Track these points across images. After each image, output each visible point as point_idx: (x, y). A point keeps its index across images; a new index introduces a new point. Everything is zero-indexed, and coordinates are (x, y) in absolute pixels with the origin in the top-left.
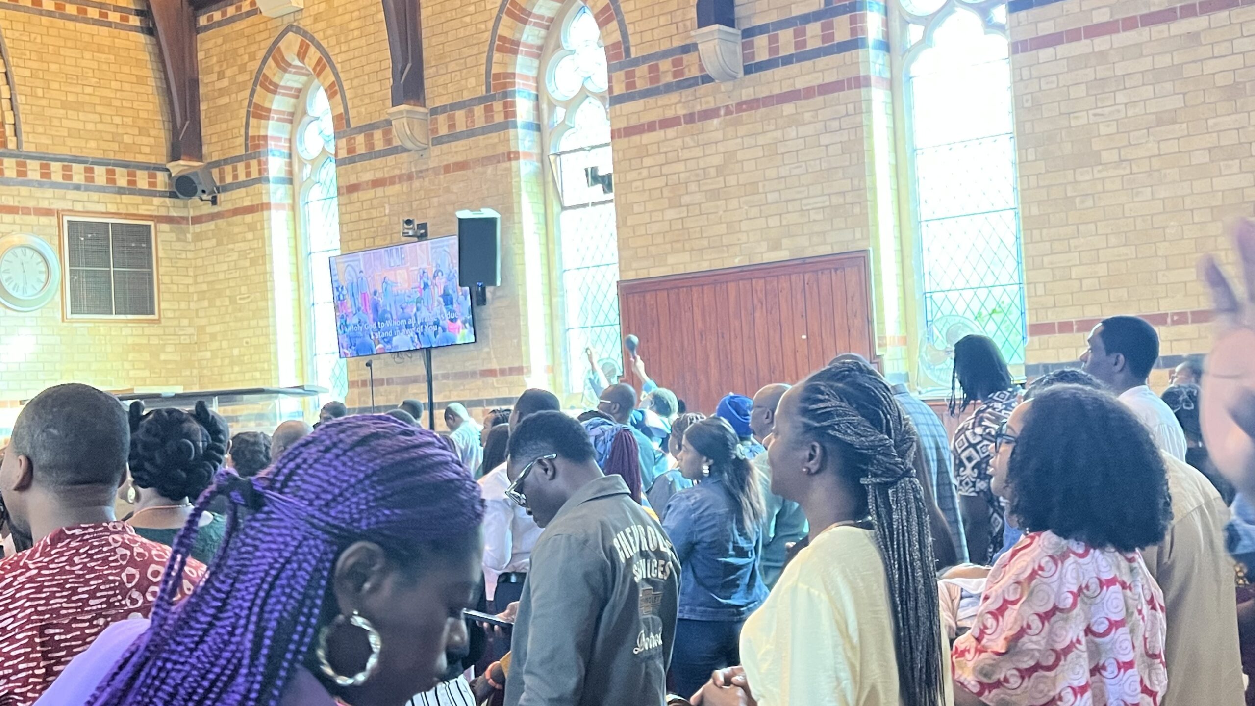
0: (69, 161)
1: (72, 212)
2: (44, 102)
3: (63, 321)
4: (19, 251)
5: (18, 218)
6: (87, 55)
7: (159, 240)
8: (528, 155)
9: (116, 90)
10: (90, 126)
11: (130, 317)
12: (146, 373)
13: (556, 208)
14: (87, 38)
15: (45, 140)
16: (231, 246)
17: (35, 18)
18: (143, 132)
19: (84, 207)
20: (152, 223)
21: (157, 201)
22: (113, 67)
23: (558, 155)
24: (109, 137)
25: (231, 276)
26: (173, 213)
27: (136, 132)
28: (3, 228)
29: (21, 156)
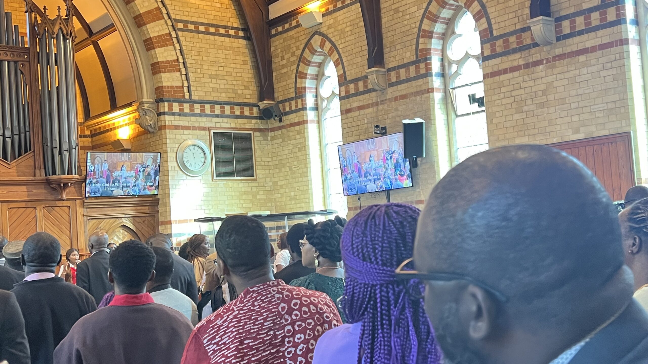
0: (213, 103)
1: (215, 128)
2: (201, 76)
3: (212, 181)
4: (191, 148)
5: (191, 132)
6: (220, 52)
7: (255, 140)
8: (438, 90)
9: (234, 68)
10: (222, 86)
11: (242, 178)
12: (251, 205)
13: (453, 116)
14: (219, 43)
15: (202, 94)
16: (289, 142)
17: (196, 35)
18: (246, 88)
19: (221, 125)
20: (251, 132)
21: (254, 121)
22: (232, 57)
23: (453, 89)
24: (231, 91)
25: (289, 157)
26: (262, 127)
27: (243, 88)
28: (184, 137)
29: (192, 102)
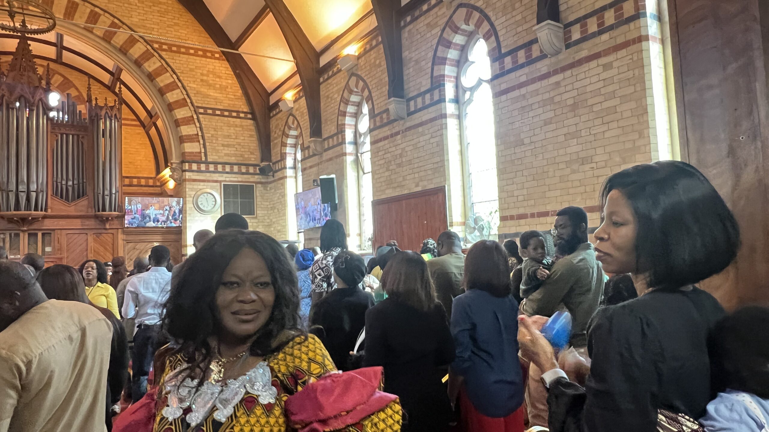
0: (224, 164)
1: (225, 181)
2: (216, 145)
4: (205, 195)
5: (206, 184)
6: (232, 128)
7: (257, 190)
8: (350, 154)
9: (243, 140)
10: (232, 152)
13: (361, 172)
14: (232, 123)
15: (216, 157)
16: (278, 191)
17: (214, 117)
18: (252, 153)
19: (229, 179)
20: (254, 184)
21: (256, 177)
22: (242, 132)
23: (362, 154)
24: (239, 156)
25: (278, 202)
26: (263, 180)
27: (249, 153)
28: (200, 187)
29: (207, 163)
